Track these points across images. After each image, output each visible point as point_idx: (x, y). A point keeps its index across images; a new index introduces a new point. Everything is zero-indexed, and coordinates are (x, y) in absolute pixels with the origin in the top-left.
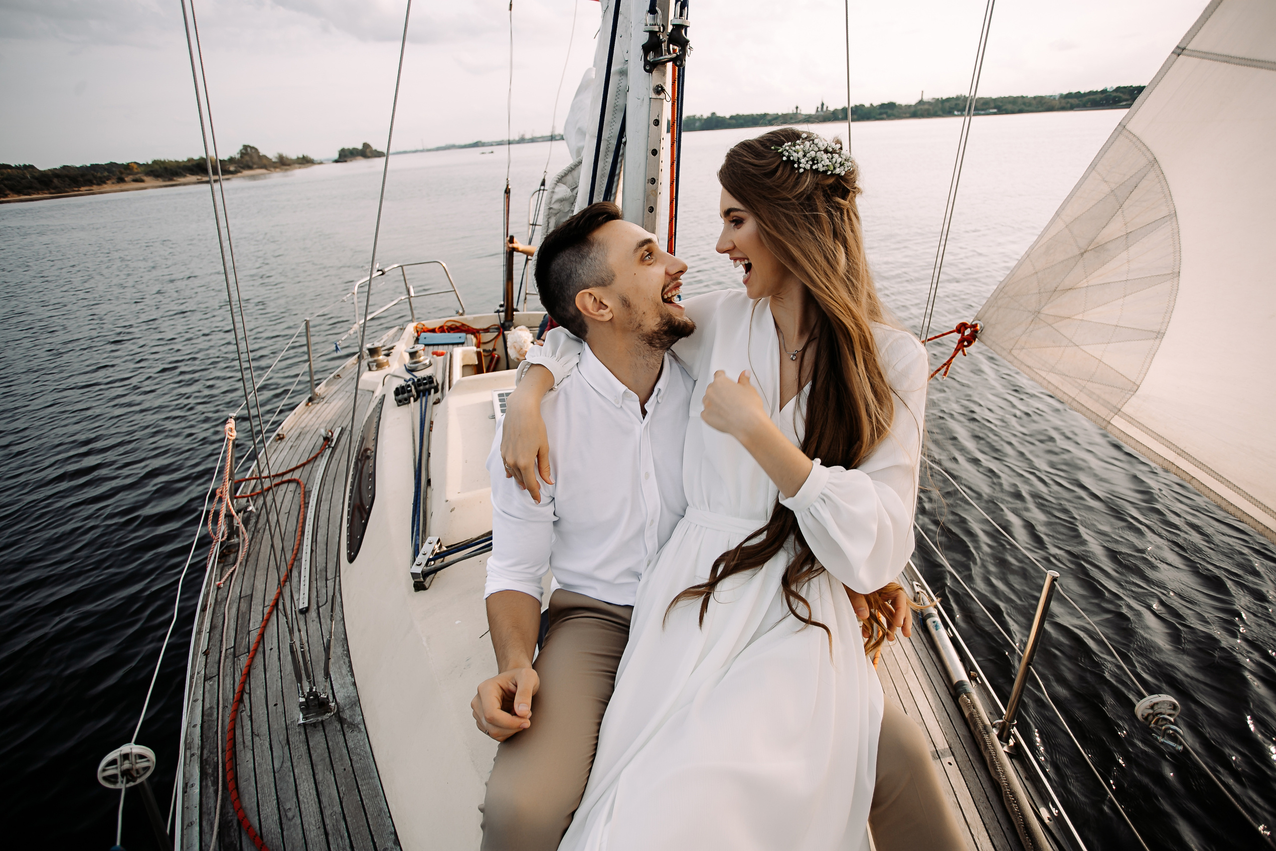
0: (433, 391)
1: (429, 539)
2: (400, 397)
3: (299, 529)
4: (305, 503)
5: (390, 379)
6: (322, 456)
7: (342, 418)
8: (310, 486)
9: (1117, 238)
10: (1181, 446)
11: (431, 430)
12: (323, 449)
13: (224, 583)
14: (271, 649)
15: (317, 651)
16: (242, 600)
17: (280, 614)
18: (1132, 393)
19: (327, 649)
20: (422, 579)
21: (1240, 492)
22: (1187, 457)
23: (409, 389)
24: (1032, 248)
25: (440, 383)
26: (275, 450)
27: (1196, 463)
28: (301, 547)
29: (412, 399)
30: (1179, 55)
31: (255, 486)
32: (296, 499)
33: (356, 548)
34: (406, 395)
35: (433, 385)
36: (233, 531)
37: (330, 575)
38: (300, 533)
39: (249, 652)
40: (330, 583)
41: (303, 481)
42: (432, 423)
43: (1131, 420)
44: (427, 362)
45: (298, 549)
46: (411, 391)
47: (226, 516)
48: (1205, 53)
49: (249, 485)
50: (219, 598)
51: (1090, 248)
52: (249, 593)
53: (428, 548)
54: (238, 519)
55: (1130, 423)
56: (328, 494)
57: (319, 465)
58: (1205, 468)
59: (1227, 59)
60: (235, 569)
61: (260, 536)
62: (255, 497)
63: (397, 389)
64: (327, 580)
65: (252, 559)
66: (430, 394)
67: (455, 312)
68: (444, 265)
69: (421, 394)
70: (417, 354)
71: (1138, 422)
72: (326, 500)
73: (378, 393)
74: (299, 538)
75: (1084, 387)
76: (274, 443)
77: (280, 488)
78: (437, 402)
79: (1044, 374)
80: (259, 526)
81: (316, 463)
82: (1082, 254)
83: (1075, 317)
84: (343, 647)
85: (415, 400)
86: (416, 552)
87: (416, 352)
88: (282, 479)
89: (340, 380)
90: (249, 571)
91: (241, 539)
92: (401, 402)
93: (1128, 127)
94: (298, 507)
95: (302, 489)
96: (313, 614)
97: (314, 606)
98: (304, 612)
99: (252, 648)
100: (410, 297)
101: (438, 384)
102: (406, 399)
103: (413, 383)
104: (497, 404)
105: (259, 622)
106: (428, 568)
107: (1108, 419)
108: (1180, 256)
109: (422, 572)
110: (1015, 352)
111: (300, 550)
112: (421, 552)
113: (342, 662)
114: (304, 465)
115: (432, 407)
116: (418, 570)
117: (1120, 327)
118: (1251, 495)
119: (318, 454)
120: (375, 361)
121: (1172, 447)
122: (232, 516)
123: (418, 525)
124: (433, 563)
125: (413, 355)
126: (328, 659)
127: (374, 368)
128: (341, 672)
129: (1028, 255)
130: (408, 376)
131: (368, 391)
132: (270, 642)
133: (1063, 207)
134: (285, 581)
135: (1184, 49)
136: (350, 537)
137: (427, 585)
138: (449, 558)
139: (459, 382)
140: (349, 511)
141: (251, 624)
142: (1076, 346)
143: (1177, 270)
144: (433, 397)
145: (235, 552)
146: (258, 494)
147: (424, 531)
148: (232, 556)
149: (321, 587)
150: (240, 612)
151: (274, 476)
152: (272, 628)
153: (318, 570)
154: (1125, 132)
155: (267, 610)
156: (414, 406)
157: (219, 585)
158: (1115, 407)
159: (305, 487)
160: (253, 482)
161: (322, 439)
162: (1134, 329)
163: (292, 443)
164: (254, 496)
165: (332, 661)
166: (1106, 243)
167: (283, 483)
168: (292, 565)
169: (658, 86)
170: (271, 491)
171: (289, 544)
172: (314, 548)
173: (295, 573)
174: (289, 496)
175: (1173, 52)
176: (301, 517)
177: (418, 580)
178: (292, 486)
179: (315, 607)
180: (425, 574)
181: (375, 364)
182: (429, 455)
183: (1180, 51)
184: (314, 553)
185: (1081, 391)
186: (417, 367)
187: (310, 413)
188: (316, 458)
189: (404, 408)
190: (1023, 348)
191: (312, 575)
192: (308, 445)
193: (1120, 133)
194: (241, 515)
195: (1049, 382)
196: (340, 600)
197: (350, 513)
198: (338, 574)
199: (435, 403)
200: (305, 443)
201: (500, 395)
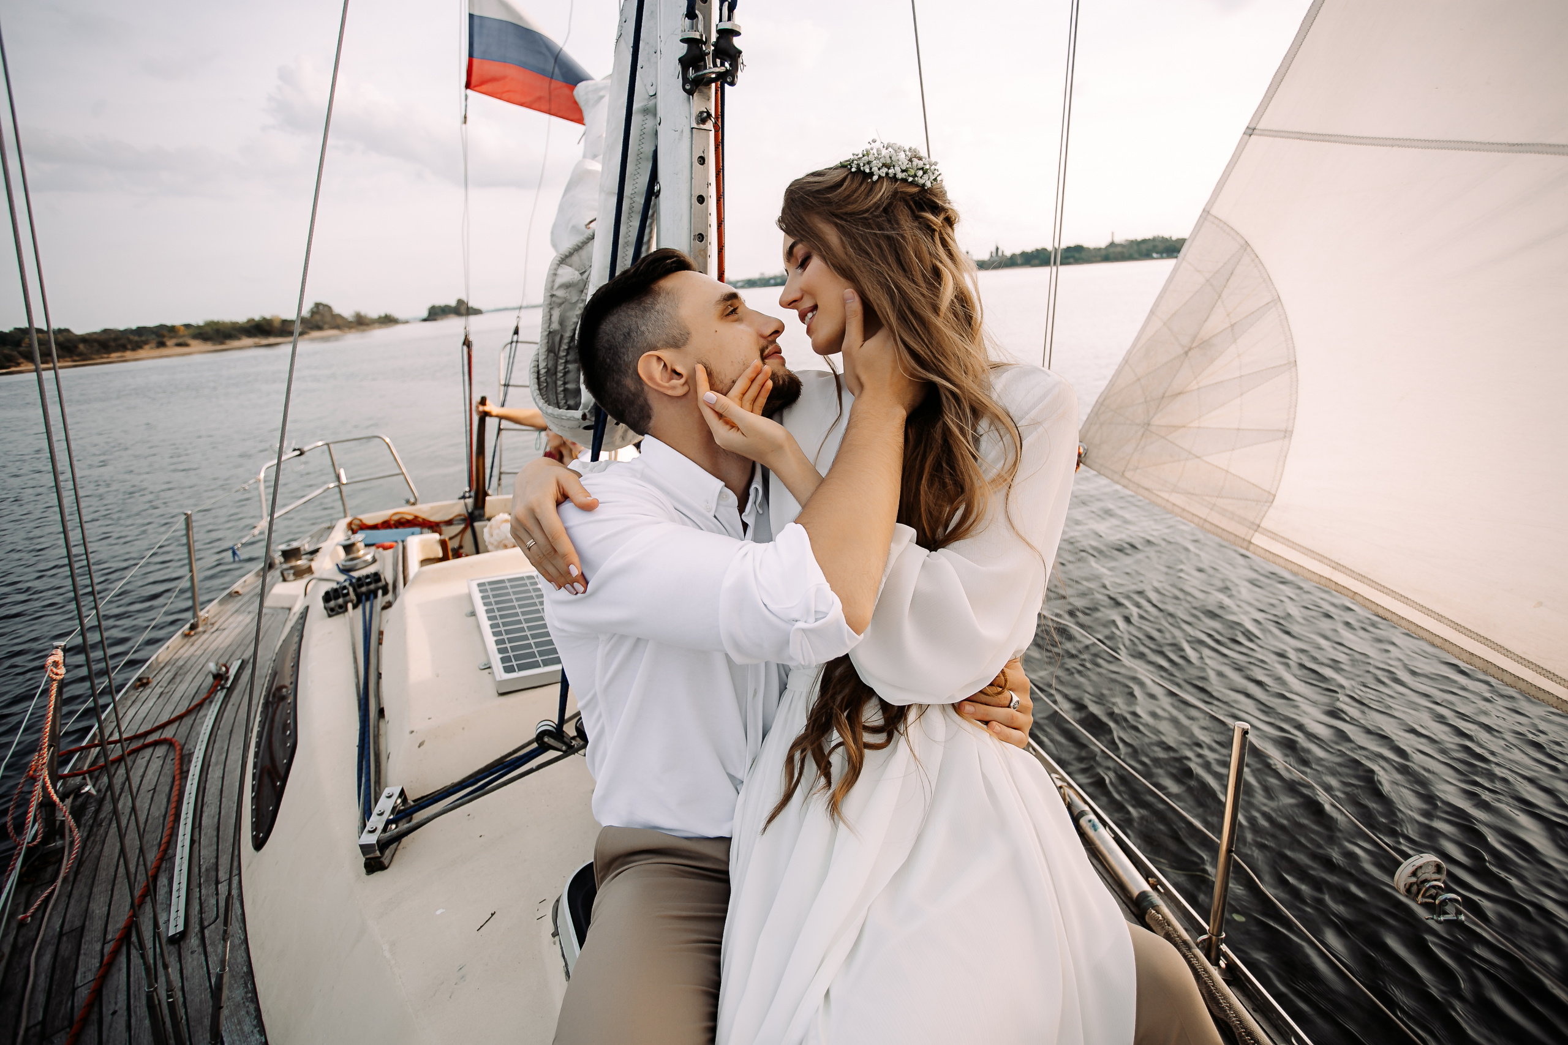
0: (380, 592)
1: (386, 792)
2: (332, 604)
3: (172, 812)
4: (182, 772)
5: (315, 585)
6: (211, 702)
7: (242, 648)
8: (191, 746)
9: (1222, 331)
10: (1335, 558)
11: (380, 643)
12: (213, 691)
13: (32, 916)
14: (115, 1013)
15: (200, 997)
16: (65, 939)
17: (134, 952)
18: (1269, 504)
19: (216, 992)
20: (378, 853)
21: (1409, 602)
22: (1343, 570)
23: (345, 591)
24: (1129, 352)
25: (390, 581)
26: (134, 702)
27: (1354, 575)
28: (174, 838)
29: (350, 605)
30: (1250, 135)
31: (97, 757)
32: (167, 767)
33: (266, 827)
34: (341, 601)
35: (380, 584)
36: (53, 830)
37: (223, 875)
38: (172, 818)
39: (71, 1025)
40: (223, 888)
41: (180, 739)
42: (381, 633)
43: (1274, 536)
44: (369, 558)
45: (168, 843)
46: (348, 594)
47: (41, 805)
48: (1276, 131)
49: (86, 757)
50: (21, 940)
51: (1194, 345)
52: (78, 923)
53: (385, 805)
54: (64, 810)
55: (1273, 539)
56: (221, 754)
57: (206, 716)
58: (1366, 581)
59: (1299, 135)
60: (54, 890)
61: (102, 831)
62: (96, 773)
63: (327, 593)
64: (217, 882)
65: (86, 870)
66: (376, 596)
67: (404, 502)
68: (388, 440)
69: (364, 598)
70: (355, 548)
71: (1282, 537)
72: (217, 764)
73: (298, 608)
74: (170, 825)
75: (1214, 505)
76: (132, 692)
77: (140, 756)
78: (388, 605)
79: (1165, 495)
80: (102, 816)
81: (201, 713)
82: (1186, 353)
83: (1191, 425)
84: (246, 986)
85: (355, 607)
86: (367, 813)
87: (353, 545)
88: (141, 742)
89: (240, 598)
90: (81, 888)
91: (68, 839)
92: (332, 612)
93: (1211, 212)
94: (170, 780)
95: (178, 752)
96: (194, 941)
97: (195, 928)
98: (178, 940)
99: (77, 1016)
100: (340, 484)
101: (387, 584)
102: (340, 607)
103: (351, 584)
104: (477, 597)
105: (94, 970)
106: (388, 834)
107: (1248, 538)
108: (1293, 343)
109: (378, 841)
110: (1128, 474)
111: (172, 843)
112: (376, 811)
113: (243, 1013)
114: (180, 718)
115: (381, 613)
116: (372, 839)
117: (1243, 430)
118: (1421, 603)
119: (204, 700)
120: (292, 568)
121: (1325, 560)
122: (53, 804)
123: (369, 773)
124: (394, 826)
125: (348, 548)
126: (217, 1008)
127: (291, 577)
128: (241, 1029)
129: (1126, 361)
130: (342, 578)
131: (283, 608)
132: (113, 1002)
133: (1157, 304)
134: (143, 896)
135: (1254, 129)
136: (257, 813)
137: (386, 862)
138: (419, 816)
139: (417, 576)
140: (254, 774)
141: (79, 977)
142: (1199, 457)
143: (1292, 359)
144: (380, 600)
145: (55, 863)
146: (102, 767)
147: (378, 782)
148: (50, 870)
149: (208, 895)
150: (59, 959)
151: (131, 739)
152: (120, 977)
153: (203, 870)
154: (1209, 217)
155: (108, 949)
156: (354, 615)
157: (24, 919)
158: (1253, 523)
159: (182, 749)
160: (95, 751)
161: (210, 679)
162: (1258, 430)
163: (162, 689)
164: (94, 772)
165: (225, 1012)
166: (1211, 338)
167: (145, 746)
168: (158, 868)
169: (702, 113)
170: (123, 764)
171: (153, 838)
172: (196, 837)
173: (163, 881)
174: (156, 764)
175: (1244, 133)
176: (175, 792)
177: (371, 856)
178: (161, 751)
179: (197, 929)
180: (383, 845)
181: (292, 571)
182: (379, 676)
183: (1250, 131)
184: (196, 845)
185: (1211, 509)
186: (356, 564)
187: (192, 645)
188: (200, 705)
189: (339, 620)
190: (1137, 468)
191: (193, 879)
192: (186, 690)
193: (1205, 219)
194: (69, 801)
195: (1174, 505)
196: (239, 912)
197: (257, 776)
198: (235, 872)
199: (384, 608)
200: (183, 687)
201: (479, 585)
